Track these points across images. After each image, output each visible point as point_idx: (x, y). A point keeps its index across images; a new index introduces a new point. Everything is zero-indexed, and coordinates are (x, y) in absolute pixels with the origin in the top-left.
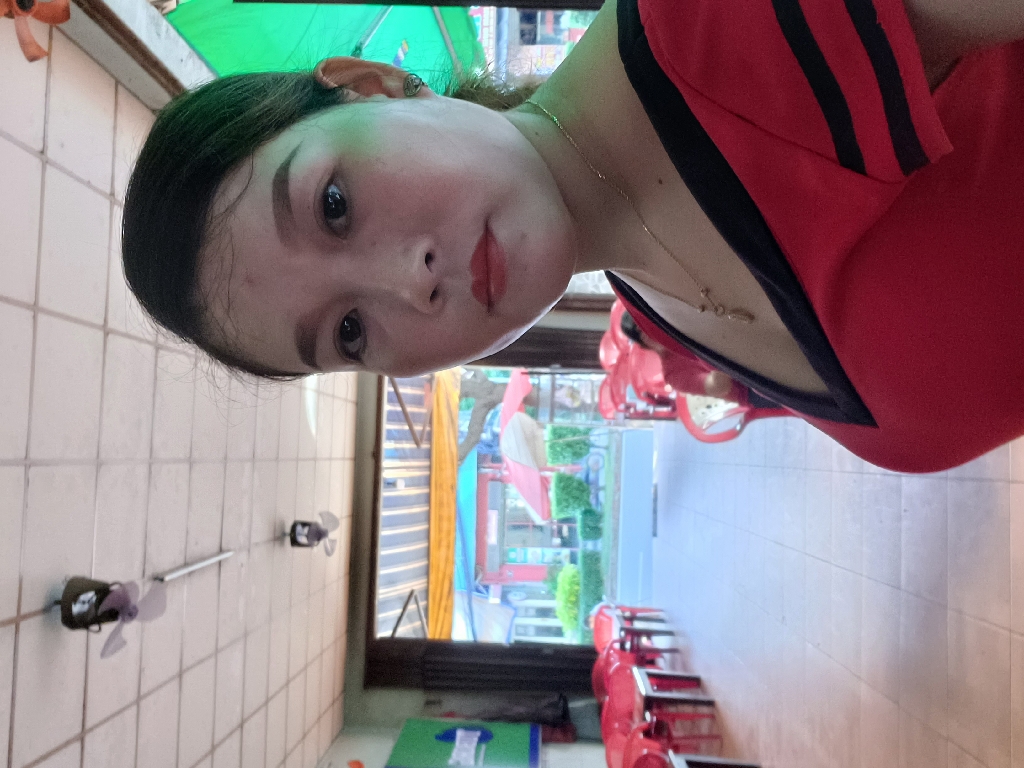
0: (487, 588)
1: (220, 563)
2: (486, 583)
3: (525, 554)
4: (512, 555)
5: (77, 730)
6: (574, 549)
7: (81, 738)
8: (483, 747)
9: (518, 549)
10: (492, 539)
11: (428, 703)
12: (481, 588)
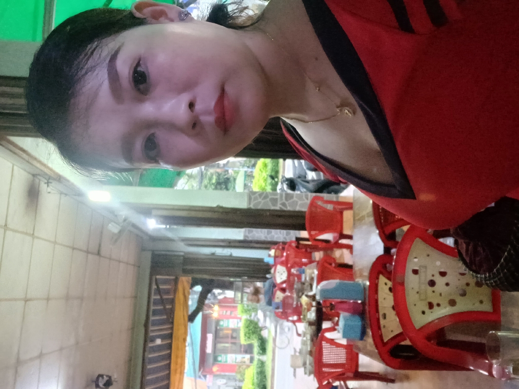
0: (205, 376)
2: (205, 374)
3: (226, 358)
4: (219, 359)
6: (252, 355)
9: (223, 355)
10: (209, 350)
12: (202, 376)
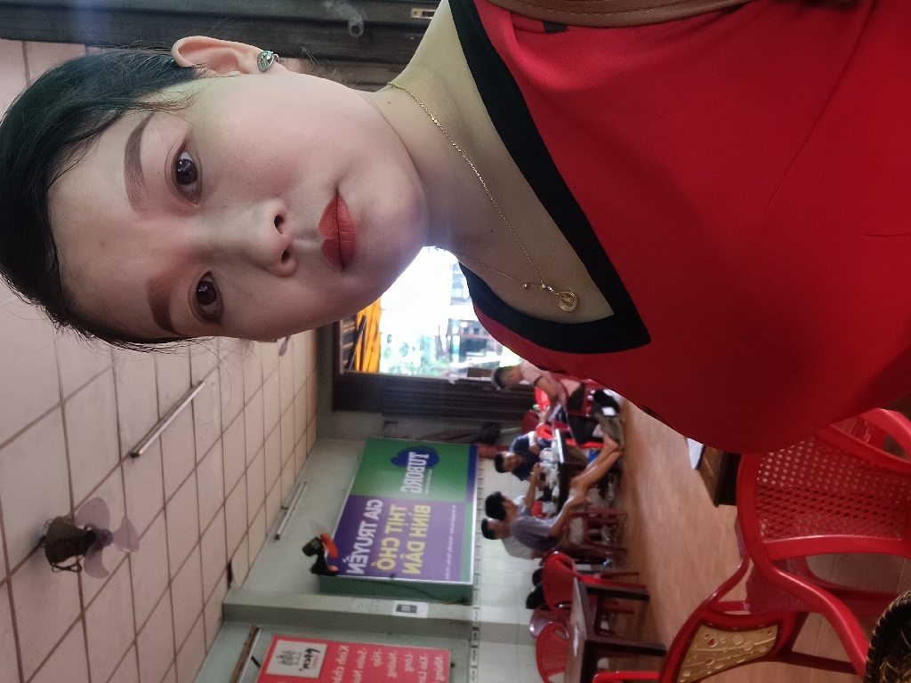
1: (192, 401)
5: (78, 612)
7: (82, 617)
8: (430, 472)
11: (387, 423)
